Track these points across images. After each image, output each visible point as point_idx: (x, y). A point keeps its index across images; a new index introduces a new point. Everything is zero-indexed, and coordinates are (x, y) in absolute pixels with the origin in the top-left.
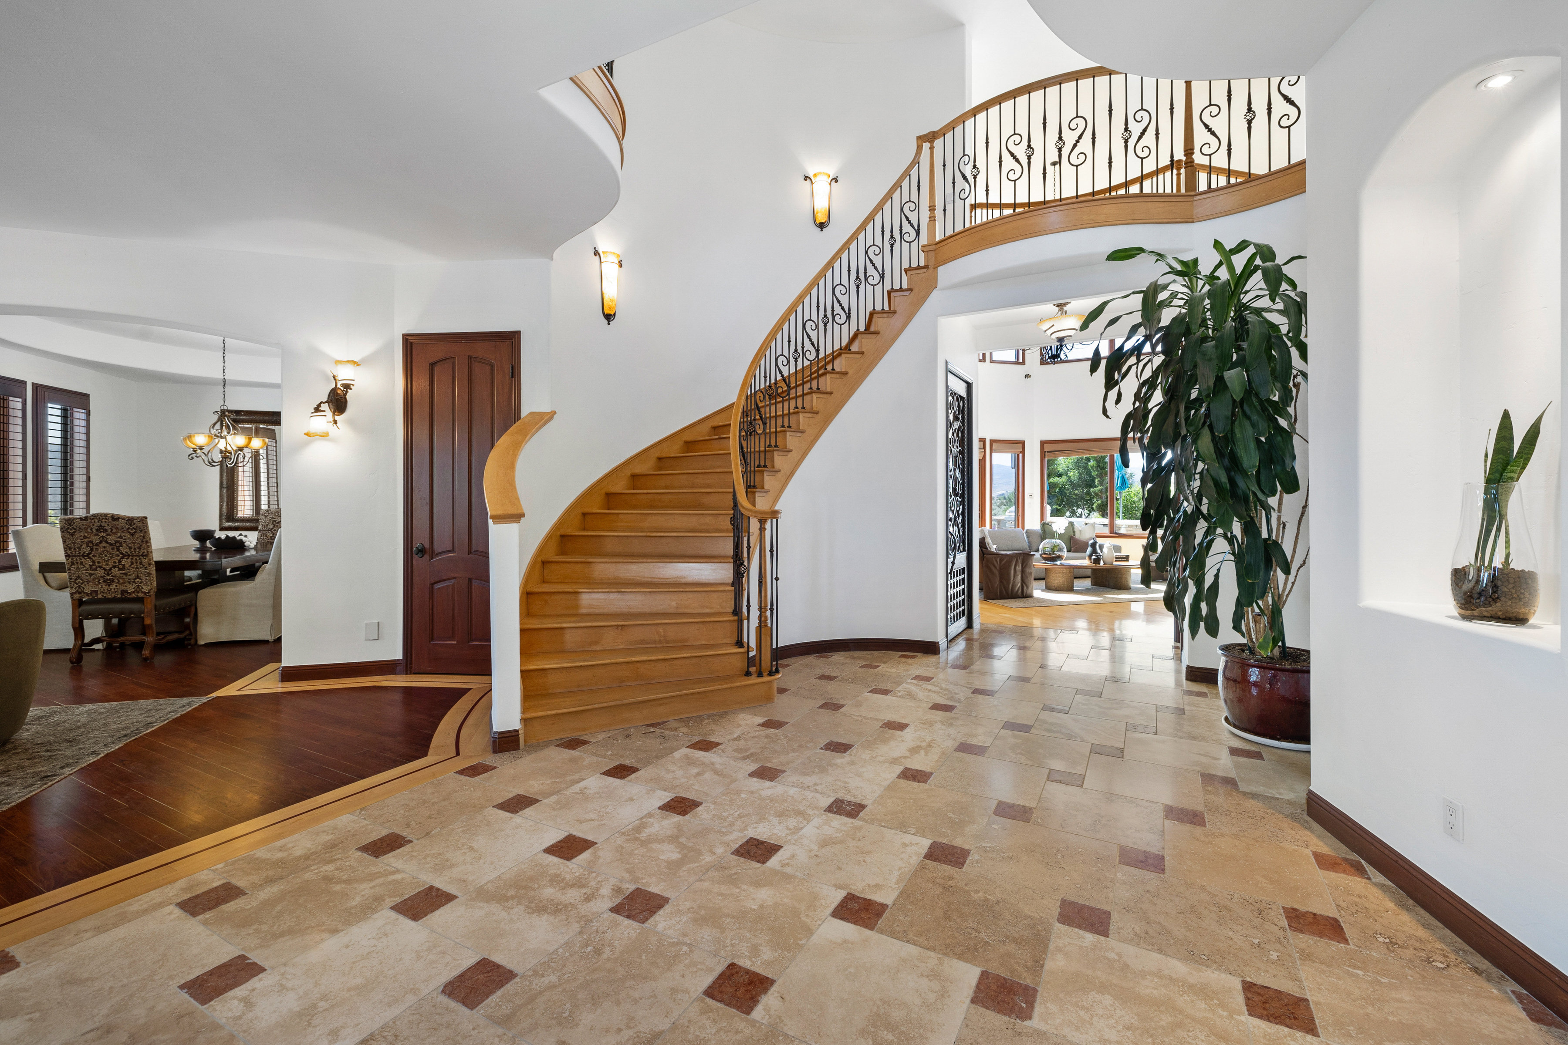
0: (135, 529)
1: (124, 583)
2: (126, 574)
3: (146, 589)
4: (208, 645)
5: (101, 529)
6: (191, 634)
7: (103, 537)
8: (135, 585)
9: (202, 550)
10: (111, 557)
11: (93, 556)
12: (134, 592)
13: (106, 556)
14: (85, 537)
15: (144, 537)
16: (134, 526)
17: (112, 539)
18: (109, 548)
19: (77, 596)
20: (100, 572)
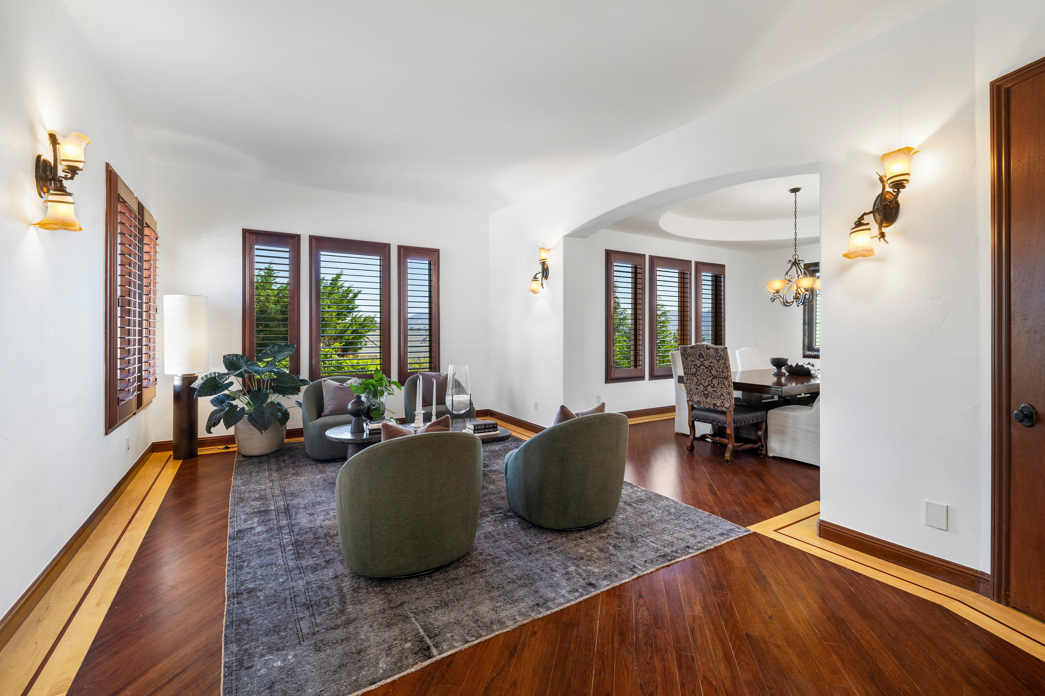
0: (720, 357)
1: (714, 398)
2: (715, 391)
3: (727, 405)
4: (774, 458)
5: (701, 356)
6: (762, 446)
7: (702, 361)
8: (721, 401)
9: (779, 375)
10: (707, 377)
11: (697, 375)
12: (720, 406)
13: (704, 376)
14: (693, 361)
15: (725, 363)
16: (719, 355)
17: (707, 363)
18: (705, 370)
19: (690, 403)
20: (701, 388)
